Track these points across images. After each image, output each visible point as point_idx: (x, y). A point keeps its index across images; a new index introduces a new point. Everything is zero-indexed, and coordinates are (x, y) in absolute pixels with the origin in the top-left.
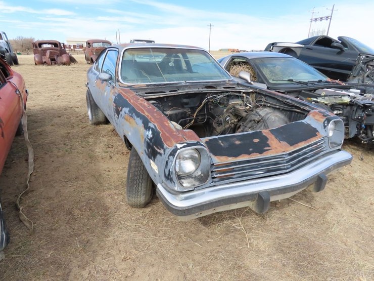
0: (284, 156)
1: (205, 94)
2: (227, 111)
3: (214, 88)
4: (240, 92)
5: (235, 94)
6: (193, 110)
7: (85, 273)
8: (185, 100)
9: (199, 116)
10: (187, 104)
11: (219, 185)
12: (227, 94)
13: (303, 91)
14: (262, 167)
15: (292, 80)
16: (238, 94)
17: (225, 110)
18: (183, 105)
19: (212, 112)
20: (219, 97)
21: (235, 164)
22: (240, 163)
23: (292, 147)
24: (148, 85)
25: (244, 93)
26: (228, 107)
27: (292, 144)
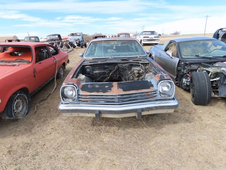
0: (117, 96)
1: (117, 63)
2: (130, 73)
3: (128, 60)
4: (139, 63)
5: (135, 64)
6: (111, 71)
7: (37, 129)
8: (106, 66)
9: (114, 75)
10: (107, 68)
11: (82, 104)
12: (130, 64)
13: (202, 63)
14: (104, 99)
15: (198, 56)
16: (138, 64)
17: (129, 72)
18: (105, 69)
19: (122, 73)
20: (124, 65)
21: (90, 95)
22: (93, 95)
23: (124, 92)
24: (93, 59)
25: (141, 63)
26: (131, 71)
27: (124, 90)
